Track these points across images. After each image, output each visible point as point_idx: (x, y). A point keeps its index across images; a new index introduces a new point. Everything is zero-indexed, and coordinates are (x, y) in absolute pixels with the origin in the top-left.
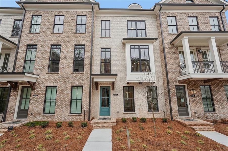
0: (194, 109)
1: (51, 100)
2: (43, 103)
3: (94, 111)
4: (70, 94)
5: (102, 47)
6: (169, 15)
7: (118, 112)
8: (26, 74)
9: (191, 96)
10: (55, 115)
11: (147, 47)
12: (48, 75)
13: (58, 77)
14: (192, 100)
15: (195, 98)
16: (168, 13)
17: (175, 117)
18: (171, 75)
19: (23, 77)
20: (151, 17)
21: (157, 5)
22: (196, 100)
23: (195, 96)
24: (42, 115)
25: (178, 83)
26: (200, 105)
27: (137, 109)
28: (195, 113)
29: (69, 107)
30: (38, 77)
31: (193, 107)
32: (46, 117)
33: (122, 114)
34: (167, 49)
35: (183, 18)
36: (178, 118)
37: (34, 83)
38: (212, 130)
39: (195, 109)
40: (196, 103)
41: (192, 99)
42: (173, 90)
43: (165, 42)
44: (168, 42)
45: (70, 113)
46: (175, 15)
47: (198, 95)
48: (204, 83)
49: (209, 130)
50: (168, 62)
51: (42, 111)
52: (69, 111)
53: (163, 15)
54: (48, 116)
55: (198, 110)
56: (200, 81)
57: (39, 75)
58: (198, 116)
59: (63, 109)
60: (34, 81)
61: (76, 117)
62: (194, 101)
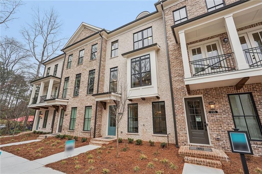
0: (216, 132)
1: (74, 119)
2: (69, 121)
3: (103, 130)
4: (84, 114)
5: (111, 68)
6: (175, 9)
7: (122, 132)
8: (56, 100)
9: (210, 112)
10: (75, 131)
11: (148, 56)
12: (73, 98)
13: (78, 100)
14: (212, 118)
15: (218, 116)
16: (174, 6)
17: (182, 143)
18: (177, 85)
19: (55, 102)
20: (159, 19)
21: (157, 5)
22: (221, 119)
23: (217, 112)
24: (68, 130)
25: (187, 95)
26: (227, 127)
27: (140, 130)
28: (218, 140)
29: (83, 125)
30: (68, 101)
31: (214, 130)
32: (70, 132)
33: (126, 134)
34: (173, 52)
35: (196, 3)
36: (188, 145)
37: (66, 106)
38: (217, 167)
39: (218, 133)
40: (219, 123)
41: (211, 116)
42: (181, 104)
43: (170, 44)
44: (173, 43)
45: (84, 130)
46: (184, 5)
47: (224, 111)
48: (237, 90)
49: (210, 166)
50: (173, 68)
51: (68, 127)
52: (82, 129)
53: (168, 12)
54: (71, 132)
55: (224, 134)
56: (227, 87)
57: (68, 100)
58: (223, 145)
59: (80, 126)
60: (66, 104)
61: (87, 134)
62: (216, 120)
